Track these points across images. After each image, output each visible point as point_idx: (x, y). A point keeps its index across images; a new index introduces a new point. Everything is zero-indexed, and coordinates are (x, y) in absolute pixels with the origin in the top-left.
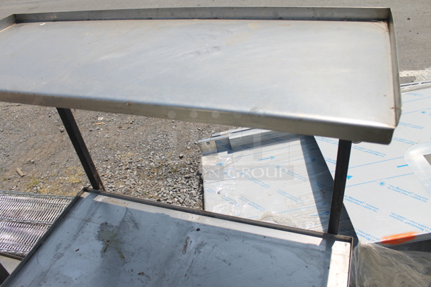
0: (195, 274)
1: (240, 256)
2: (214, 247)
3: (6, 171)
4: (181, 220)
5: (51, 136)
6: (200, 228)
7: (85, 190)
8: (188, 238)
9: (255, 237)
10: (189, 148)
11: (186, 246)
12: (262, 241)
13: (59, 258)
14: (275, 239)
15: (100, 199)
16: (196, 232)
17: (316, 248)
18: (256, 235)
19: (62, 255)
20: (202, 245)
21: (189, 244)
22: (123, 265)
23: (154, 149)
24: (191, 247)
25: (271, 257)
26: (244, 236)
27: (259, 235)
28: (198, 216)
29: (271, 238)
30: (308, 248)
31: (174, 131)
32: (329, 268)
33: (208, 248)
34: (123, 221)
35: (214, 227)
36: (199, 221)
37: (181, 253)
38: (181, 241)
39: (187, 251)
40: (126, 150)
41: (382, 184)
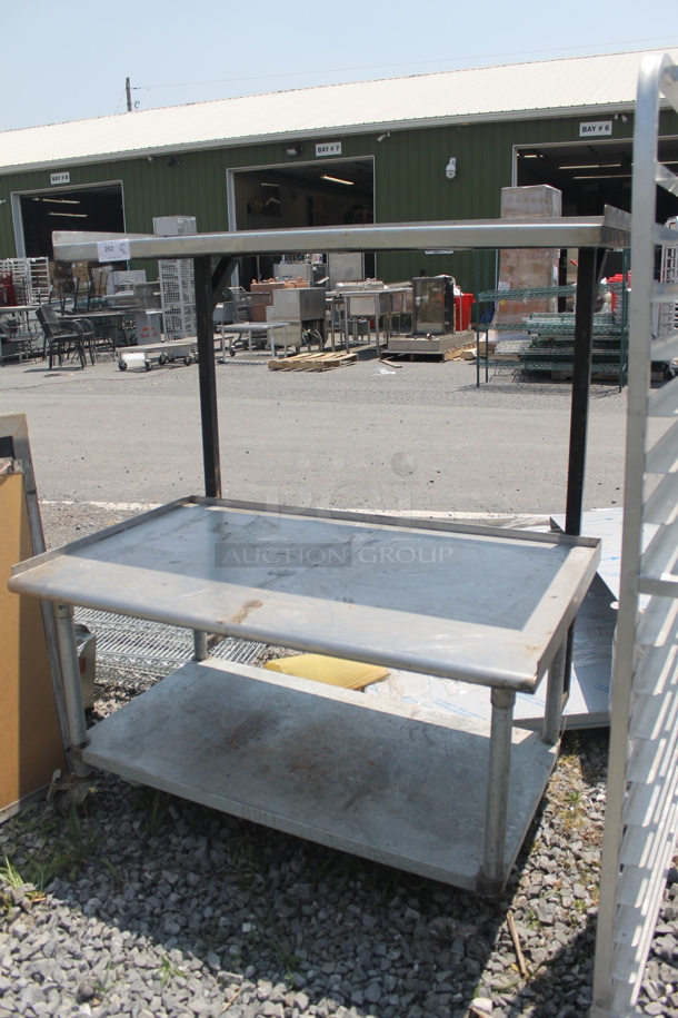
7: (192, 500)
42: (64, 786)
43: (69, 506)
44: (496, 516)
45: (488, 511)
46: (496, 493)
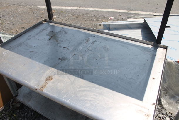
1: (113, 47)
2: (100, 43)
3: (12, 30)
4: (87, 33)
5: (33, 20)
6: (95, 36)
7: (45, 20)
9: (121, 42)
11: (87, 41)
12: (124, 43)
13: (29, 39)
14: (130, 43)
15: (51, 24)
16: (93, 37)
17: (149, 49)
18: (121, 41)
19: (30, 39)
20: (95, 41)
21: (89, 40)
22: (57, 44)
24: (90, 42)
25: (128, 49)
26: (116, 41)
29: (128, 43)
31: (85, 24)
32: (155, 56)
33: (98, 43)
34: (60, 31)
36: (95, 34)
37: (85, 43)
38: (85, 39)
39: (88, 42)
42: (13, 104)
43: (33, 7)
44: (129, 12)
45: (127, 10)
46: (129, 5)
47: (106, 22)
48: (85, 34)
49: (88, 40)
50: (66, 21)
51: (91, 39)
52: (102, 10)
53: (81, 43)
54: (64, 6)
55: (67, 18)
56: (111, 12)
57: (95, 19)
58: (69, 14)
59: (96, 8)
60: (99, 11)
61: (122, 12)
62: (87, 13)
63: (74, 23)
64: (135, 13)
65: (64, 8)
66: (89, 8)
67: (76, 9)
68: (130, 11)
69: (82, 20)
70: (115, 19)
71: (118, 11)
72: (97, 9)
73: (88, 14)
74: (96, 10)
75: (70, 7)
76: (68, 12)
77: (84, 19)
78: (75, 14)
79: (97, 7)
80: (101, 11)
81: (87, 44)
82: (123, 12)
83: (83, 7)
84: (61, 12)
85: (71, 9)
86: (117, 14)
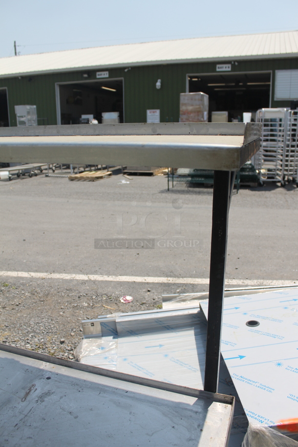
0: (28, 424)
1: (91, 410)
2: (61, 398)
4: (31, 367)
6: (52, 377)
8: (34, 385)
9: (115, 391)
10: (73, 334)
11: (27, 394)
12: (123, 396)
16: (45, 380)
17: (188, 408)
18: (117, 389)
20: (48, 394)
21: (32, 391)
23: (35, 332)
24: (34, 395)
25: (130, 413)
27: (120, 389)
28: (53, 365)
29: (134, 393)
30: (178, 407)
31: (61, 317)
32: (201, 430)
33: (53, 397)
35: (68, 377)
36: (53, 370)
37: (20, 400)
38: (23, 388)
39: (28, 398)
40: (3, 330)
41: (279, 364)
44: (171, 280)
45: (167, 276)
46: (172, 263)
47: (108, 316)
48: (28, 370)
49: (30, 390)
50: (14, 311)
51: (40, 387)
52: (106, 278)
53: (9, 401)
54: (15, 270)
55: (16, 301)
56: (128, 282)
57: (86, 305)
58: (23, 292)
59: (92, 273)
60: (99, 281)
61: (153, 283)
62: (69, 288)
63: (32, 315)
64: (185, 282)
65: (14, 274)
66: (74, 275)
67: (43, 279)
68: (174, 279)
69: (52, 307)
70: (137, 301)
71: (144, 281)
72: (93, 277)
73: (70, 290)
74: (92, 279)
75: (28, 271)
76: (22, 286)
77: (60, 303)
78: (38, 290)
79: (95, 273)
80: (102, 281)
81: (24, 404)
82: (156, 281)
83: (60, 272)
84: (4, 286)
85: (30, 278)
86: (141, 289)
